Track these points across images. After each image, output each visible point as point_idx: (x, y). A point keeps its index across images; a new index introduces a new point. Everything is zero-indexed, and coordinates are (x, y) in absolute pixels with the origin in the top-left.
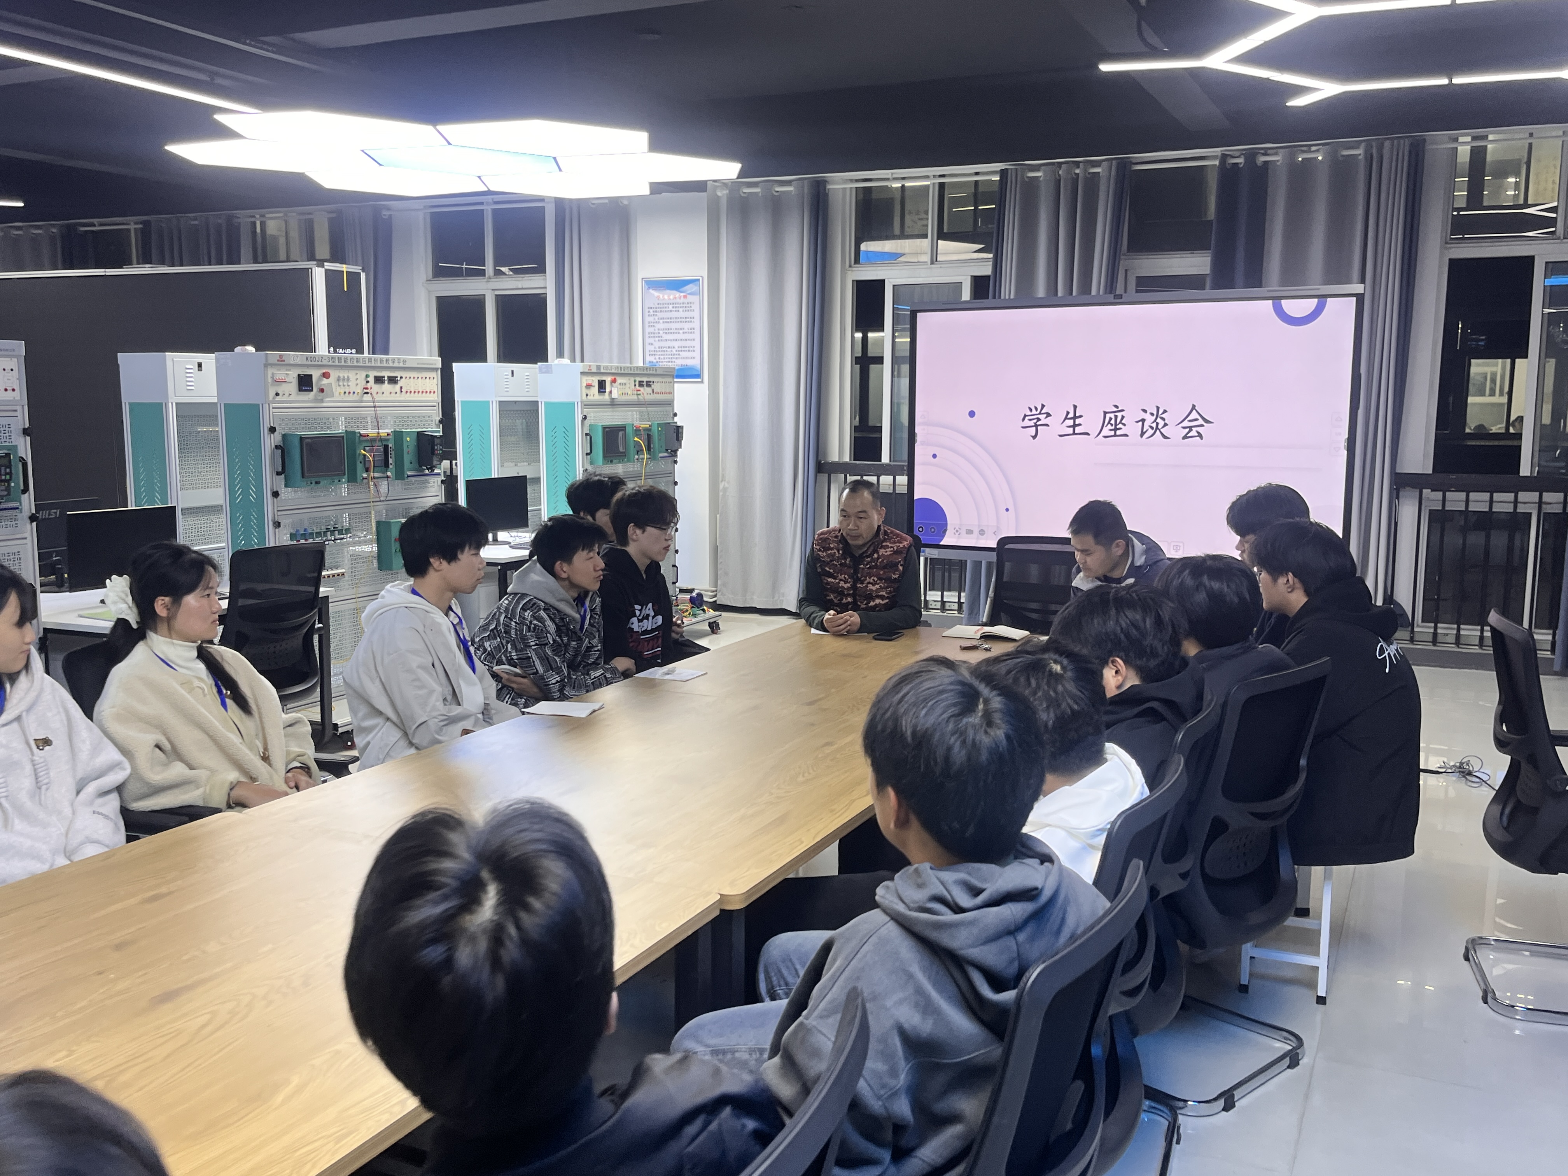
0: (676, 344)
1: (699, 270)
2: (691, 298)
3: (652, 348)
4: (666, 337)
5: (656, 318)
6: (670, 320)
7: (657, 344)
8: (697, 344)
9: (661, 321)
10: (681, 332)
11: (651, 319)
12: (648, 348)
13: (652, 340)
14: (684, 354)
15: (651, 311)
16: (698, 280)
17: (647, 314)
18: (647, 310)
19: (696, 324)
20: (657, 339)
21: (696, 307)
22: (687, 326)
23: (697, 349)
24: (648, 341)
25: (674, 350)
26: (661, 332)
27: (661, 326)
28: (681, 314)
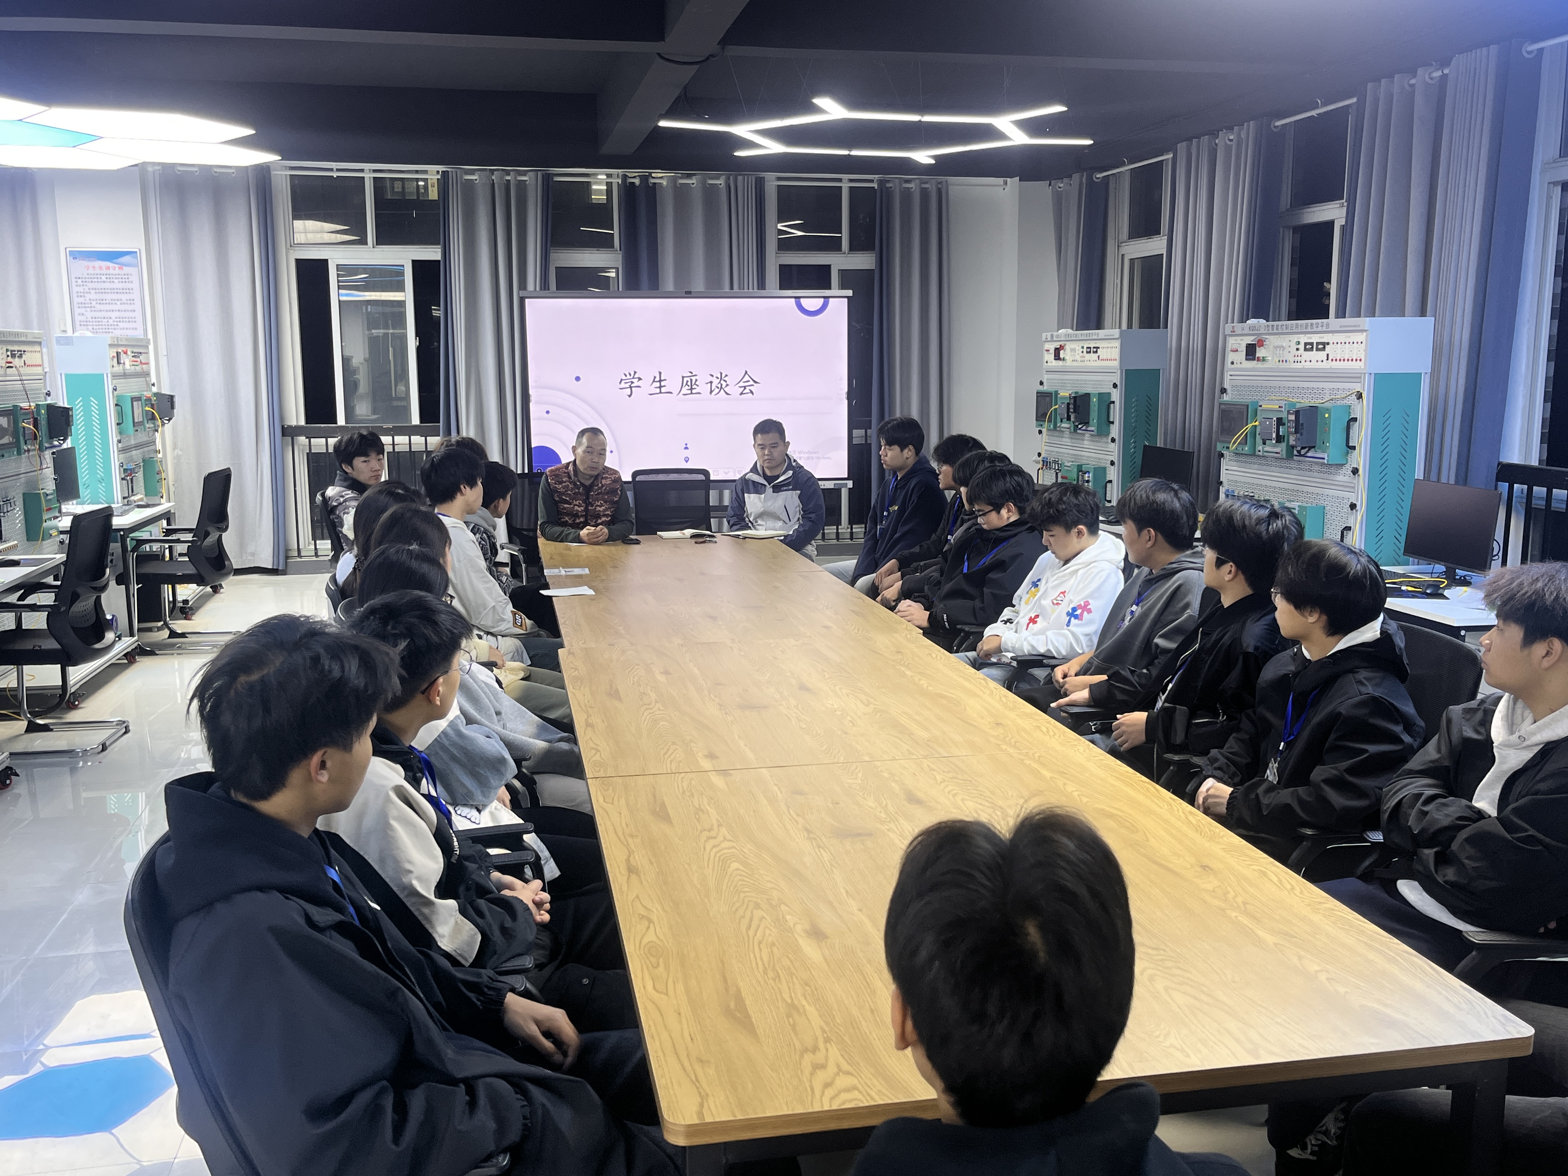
0: (114, 315)
1: (136, 243)
2: (126, 270)
3: (83, 318)
4: (99, 307)
5: (86, 288)
6: (103, 291)
7: (89, 314)
8: (138, 315)
9: (93, 291)
10: (119, 303)
11: (81, 289)
12: (78, 318)
13: (82, 310)
14: (121, 325)
15: (80, 281)
16: (136, 252)
17: (74, 284)
18: (74, 280)
19: (136, 296)
20: (89, 310)
21: (135, 279)
22: (124, 297)
23: (139, 319)
24: (77, 311)
25: (111, 321)
26: (94, 303)
27: (93, 296)
28: (117, 285)
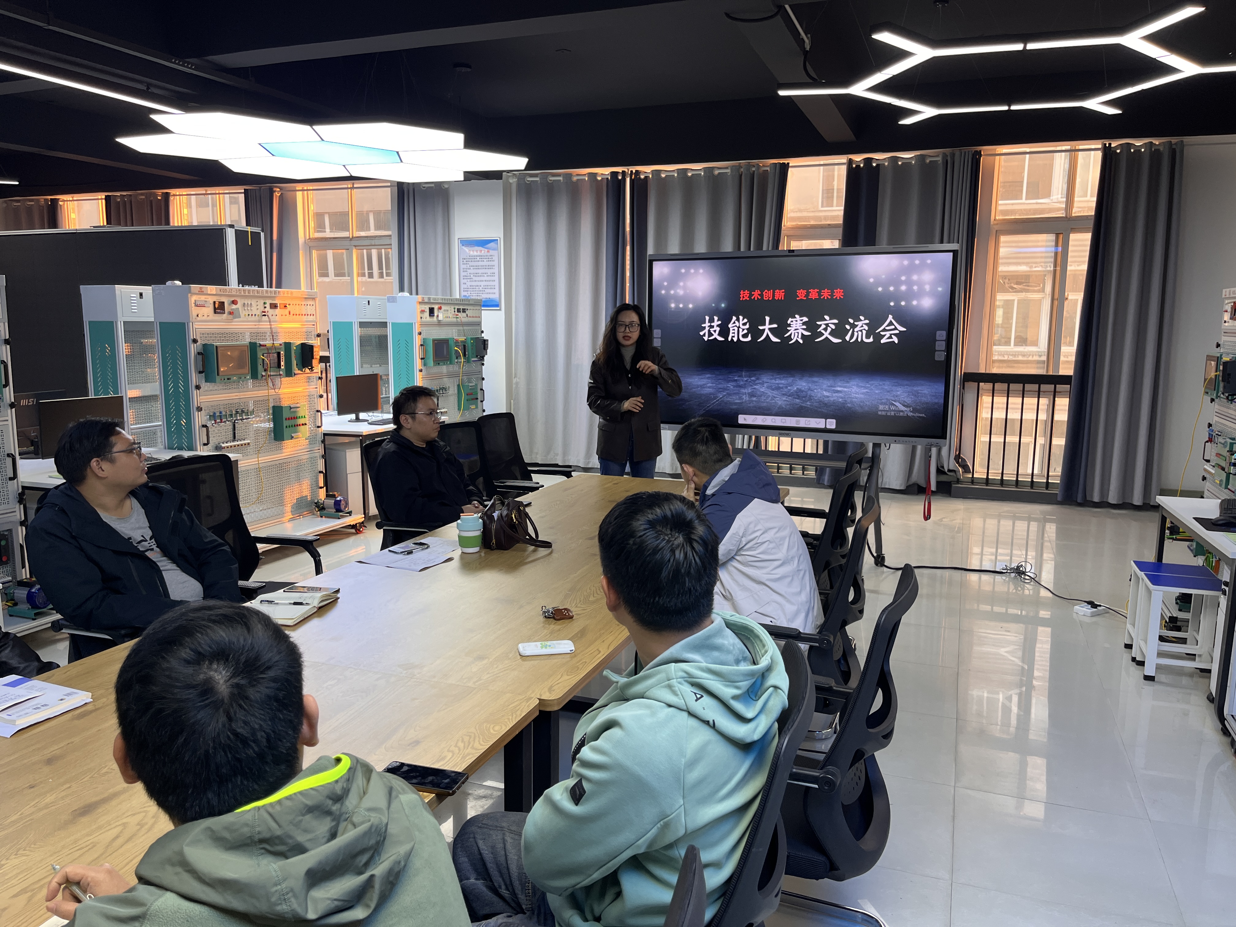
0: (483, 284)
1: (497, 233)
2: (492, 252)
3: (465, 286)
4: (475, 278)
5: (468, 266)
6: (477, 267)
7: (469, 284)
8: (496, 283)
9: (472, 268)
10: (485, 275)
11: (465, 266)
14: (487, 291)
15: (465, 261)
16: (497, 240)
17: (462, 263)
18: (462, 260)
19: (496, 270)
20: (469, 280)
21: (495, 258)
22: (489, 271)
23: (497, 287)
24: (463, 281)
25: (481, 288)
26: (472, 275)
27: (472, 271)
28: (485, 263)
